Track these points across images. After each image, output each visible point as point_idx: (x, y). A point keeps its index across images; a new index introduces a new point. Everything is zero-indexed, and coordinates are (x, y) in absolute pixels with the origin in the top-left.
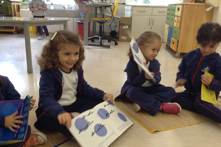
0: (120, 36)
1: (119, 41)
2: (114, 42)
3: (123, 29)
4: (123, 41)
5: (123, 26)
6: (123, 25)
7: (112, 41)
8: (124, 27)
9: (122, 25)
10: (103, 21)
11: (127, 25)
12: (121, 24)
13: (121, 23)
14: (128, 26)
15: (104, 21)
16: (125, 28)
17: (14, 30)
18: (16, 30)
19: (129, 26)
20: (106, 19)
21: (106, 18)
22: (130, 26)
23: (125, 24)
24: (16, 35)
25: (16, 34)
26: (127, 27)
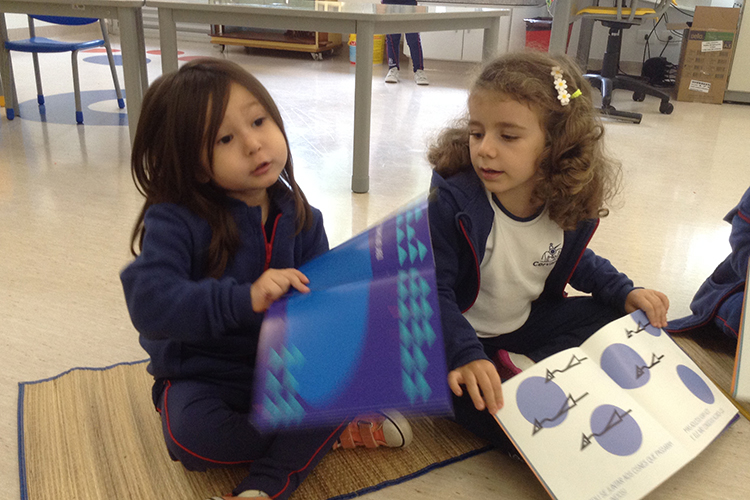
0: (683, 80)
1: (675, 98)
2: (657, 103)
3: (700, 52)
4: (693, 97)
5: (703, 40)
6: (704, 36)
7: (648, 99)
8: (705, 46)
9: (698, 36)
10: (625, 21)
11: (717, 36)
12: (696, 32)
13: (692, 29)
14: (721, 42)
15: (630, 20)
16: (709, 48)
17: (315, 47)
18: (320, 46)
19: (725, 43)
20: (641, 13)
21: (638, 9)
22: (730, 43)
23: (712, 33)
24: (320, 65)
25: (319, 60)
26: (719, 45)
